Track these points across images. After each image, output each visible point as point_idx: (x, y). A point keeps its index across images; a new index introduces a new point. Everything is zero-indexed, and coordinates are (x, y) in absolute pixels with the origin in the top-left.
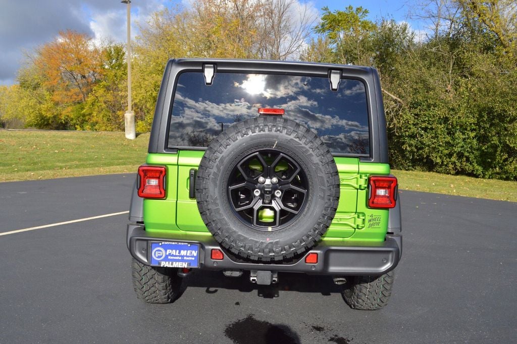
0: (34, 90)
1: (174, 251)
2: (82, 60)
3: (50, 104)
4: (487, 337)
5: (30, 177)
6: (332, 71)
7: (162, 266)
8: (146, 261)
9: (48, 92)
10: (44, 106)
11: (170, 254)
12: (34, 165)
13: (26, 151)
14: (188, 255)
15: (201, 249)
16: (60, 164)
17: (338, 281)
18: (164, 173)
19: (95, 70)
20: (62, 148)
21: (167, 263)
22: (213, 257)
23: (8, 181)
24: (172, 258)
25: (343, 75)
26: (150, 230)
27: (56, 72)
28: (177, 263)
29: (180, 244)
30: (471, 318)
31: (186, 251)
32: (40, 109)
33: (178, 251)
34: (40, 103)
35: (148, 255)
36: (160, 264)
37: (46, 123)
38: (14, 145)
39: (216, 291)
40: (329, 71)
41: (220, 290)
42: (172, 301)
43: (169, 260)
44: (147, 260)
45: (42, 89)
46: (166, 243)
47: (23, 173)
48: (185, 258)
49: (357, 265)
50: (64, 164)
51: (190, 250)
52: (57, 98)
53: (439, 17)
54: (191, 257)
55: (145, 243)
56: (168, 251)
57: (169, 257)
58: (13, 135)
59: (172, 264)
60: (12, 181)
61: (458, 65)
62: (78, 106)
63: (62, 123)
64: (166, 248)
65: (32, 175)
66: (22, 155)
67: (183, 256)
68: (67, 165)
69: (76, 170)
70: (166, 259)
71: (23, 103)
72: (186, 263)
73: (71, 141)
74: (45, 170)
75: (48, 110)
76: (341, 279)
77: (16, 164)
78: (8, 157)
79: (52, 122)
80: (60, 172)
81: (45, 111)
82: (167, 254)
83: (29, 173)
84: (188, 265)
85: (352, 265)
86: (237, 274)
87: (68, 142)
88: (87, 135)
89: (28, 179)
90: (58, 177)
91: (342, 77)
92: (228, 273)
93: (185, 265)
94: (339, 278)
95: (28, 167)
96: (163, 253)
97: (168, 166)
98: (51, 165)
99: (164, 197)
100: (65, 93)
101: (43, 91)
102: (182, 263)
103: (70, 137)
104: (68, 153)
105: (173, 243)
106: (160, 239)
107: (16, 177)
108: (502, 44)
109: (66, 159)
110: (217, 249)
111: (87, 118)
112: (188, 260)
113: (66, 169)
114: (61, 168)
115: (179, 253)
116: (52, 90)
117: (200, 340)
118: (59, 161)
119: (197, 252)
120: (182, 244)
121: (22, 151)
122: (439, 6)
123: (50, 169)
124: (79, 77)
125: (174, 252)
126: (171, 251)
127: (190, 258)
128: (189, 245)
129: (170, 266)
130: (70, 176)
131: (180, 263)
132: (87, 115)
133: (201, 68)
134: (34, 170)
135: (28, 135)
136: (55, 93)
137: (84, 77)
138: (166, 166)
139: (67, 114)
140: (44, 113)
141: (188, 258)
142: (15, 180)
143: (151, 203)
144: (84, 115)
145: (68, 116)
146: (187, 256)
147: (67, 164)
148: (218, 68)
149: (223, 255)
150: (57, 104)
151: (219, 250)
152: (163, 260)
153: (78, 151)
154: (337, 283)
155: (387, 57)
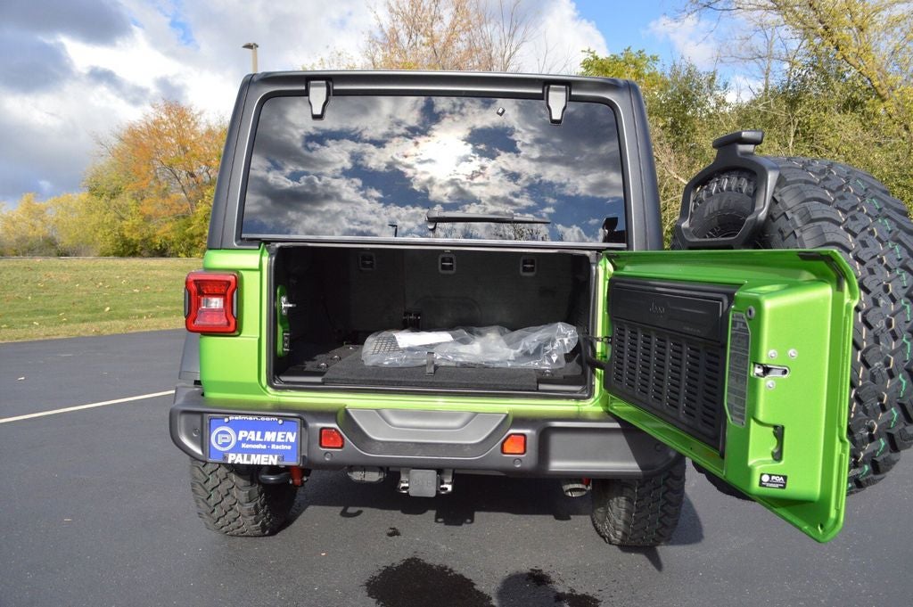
0: (111, 198)
1: (252, 433)
2: (189, 148)
3: (138, 220)
4: (864, 591)
5: (86, 331)
6: (551, 86)
7: (229, 462)
8: (199, 451)
9: (134, 201)
10: (127, 223)
11: (244, 439)
12: (95, 312)
13: (86, 291)
14: (279, 440)
15: (303, 429)
16: (140, 311)
17: (572, 490)
18: (233, 286)
19: (209, 163)
20: (146, 286)
21: (240, 455)
22: (323, 445)
23: (47, 338)
24: (248, 446)
25: (573, 93)
26: (212, 395)
27: (146, 167)
28: (259, 456)
29: (263, 419)
30: (833, 557)
31: (274, 433)
32: (121, 229)
33: (259, 433)
34: (122, 219)
35: (203, 441)
36: (225, 458)
37: (131, 251)
38: (66, 283)
39: (359, 513)
40: (546, 88)
41: (366, 511)
42: (273, 533)
43: (243, 451)
44: (203, 451)
45: (125, 196)
46: (236, 418)
47: (76, 326)
48: (273, 447)
49: (606, 459)
50: (145, 311)
51: (281, 431)
52: (148, 209)
53: (770, 56)
54: (285, 444)
55: (198, 418)
56: (241, 433)
57: (243, 446)
58: (67, 266)
59: (249, 459)
60: (54, 337)
61: (804, 134)
62: (182, 221)
63: (156, 249)
64: (237, 427)
65: (89, 329)
66: (78, 297)
67: (269, 443)
68: (150, 312)
69: (164, 319)
70: (237, 449)
71: (95, 218)
72: (276, 457)
73: (162, 274)
74: (113, 319)
75: (134, 229)
76: (576, 486)
77: (67, 311)
78: (55, 302)
79: (142, 249)
80: (136, 323)
81: (129, 231)
82: (240, 439)
83: (84, 326)
84: (278, 459)
85: (596, 458)
86: (374, 477)
87: (156, 275)
88: (188, 265)
89: (83, 334)
90: (134, 331)
91: (571, 99)
92: (357, 476)
93: (273, 460)
94: (572, 483)
95: (86, 316)
96: (232, 438)
97: (242, 272)
98: (123, 311)
99: (233, 332)
100: (161, 201)
101: (126, 199)
102: (267, 456)
103: (162, 268)
104: (155, 292)
105: (251, 418)
106: (226, 411)
107: (62, 332)
108: (879, 96)
109: (150, 302)
110: (332, 428)
111: (196, 240)
112: (278, 450)
113: (147, 317)
114: (140, 316)
115: (263, 436)
116: (140, 197)
117: (313, 602)
118: (138, 306)
119: (295, 434)
120: (268, 419)
121: (79, 291)
122: (770, 39)
123: (121, 317)
124: (183, 175)
125: (252, 435)
126: (246, 433)
127: (283, 447)
128: (280, 422)
129: (246, 462)
130: (153, 329)
131: (263, 456)
132: (197, 236)
133: (304, 88)
134: (94, 320)
135: (91, 265)
136: (146, 201)
137: (192, 175)
138: (238, 273)
139: (165, 235)
140: (127, 234)
141: (278, 447)
142: (60, 337)
143: (213, 345)
144: (192, 237)
145: (166, 238)
146: (276, 443)
147: (150, 310)
148: (336, 87)
149: (343, 439)
150: (148, 219)
151: (336, 430)
152: (232, 451)
153: (173, 290)
154: (569, 494)
155: (683, 125)
